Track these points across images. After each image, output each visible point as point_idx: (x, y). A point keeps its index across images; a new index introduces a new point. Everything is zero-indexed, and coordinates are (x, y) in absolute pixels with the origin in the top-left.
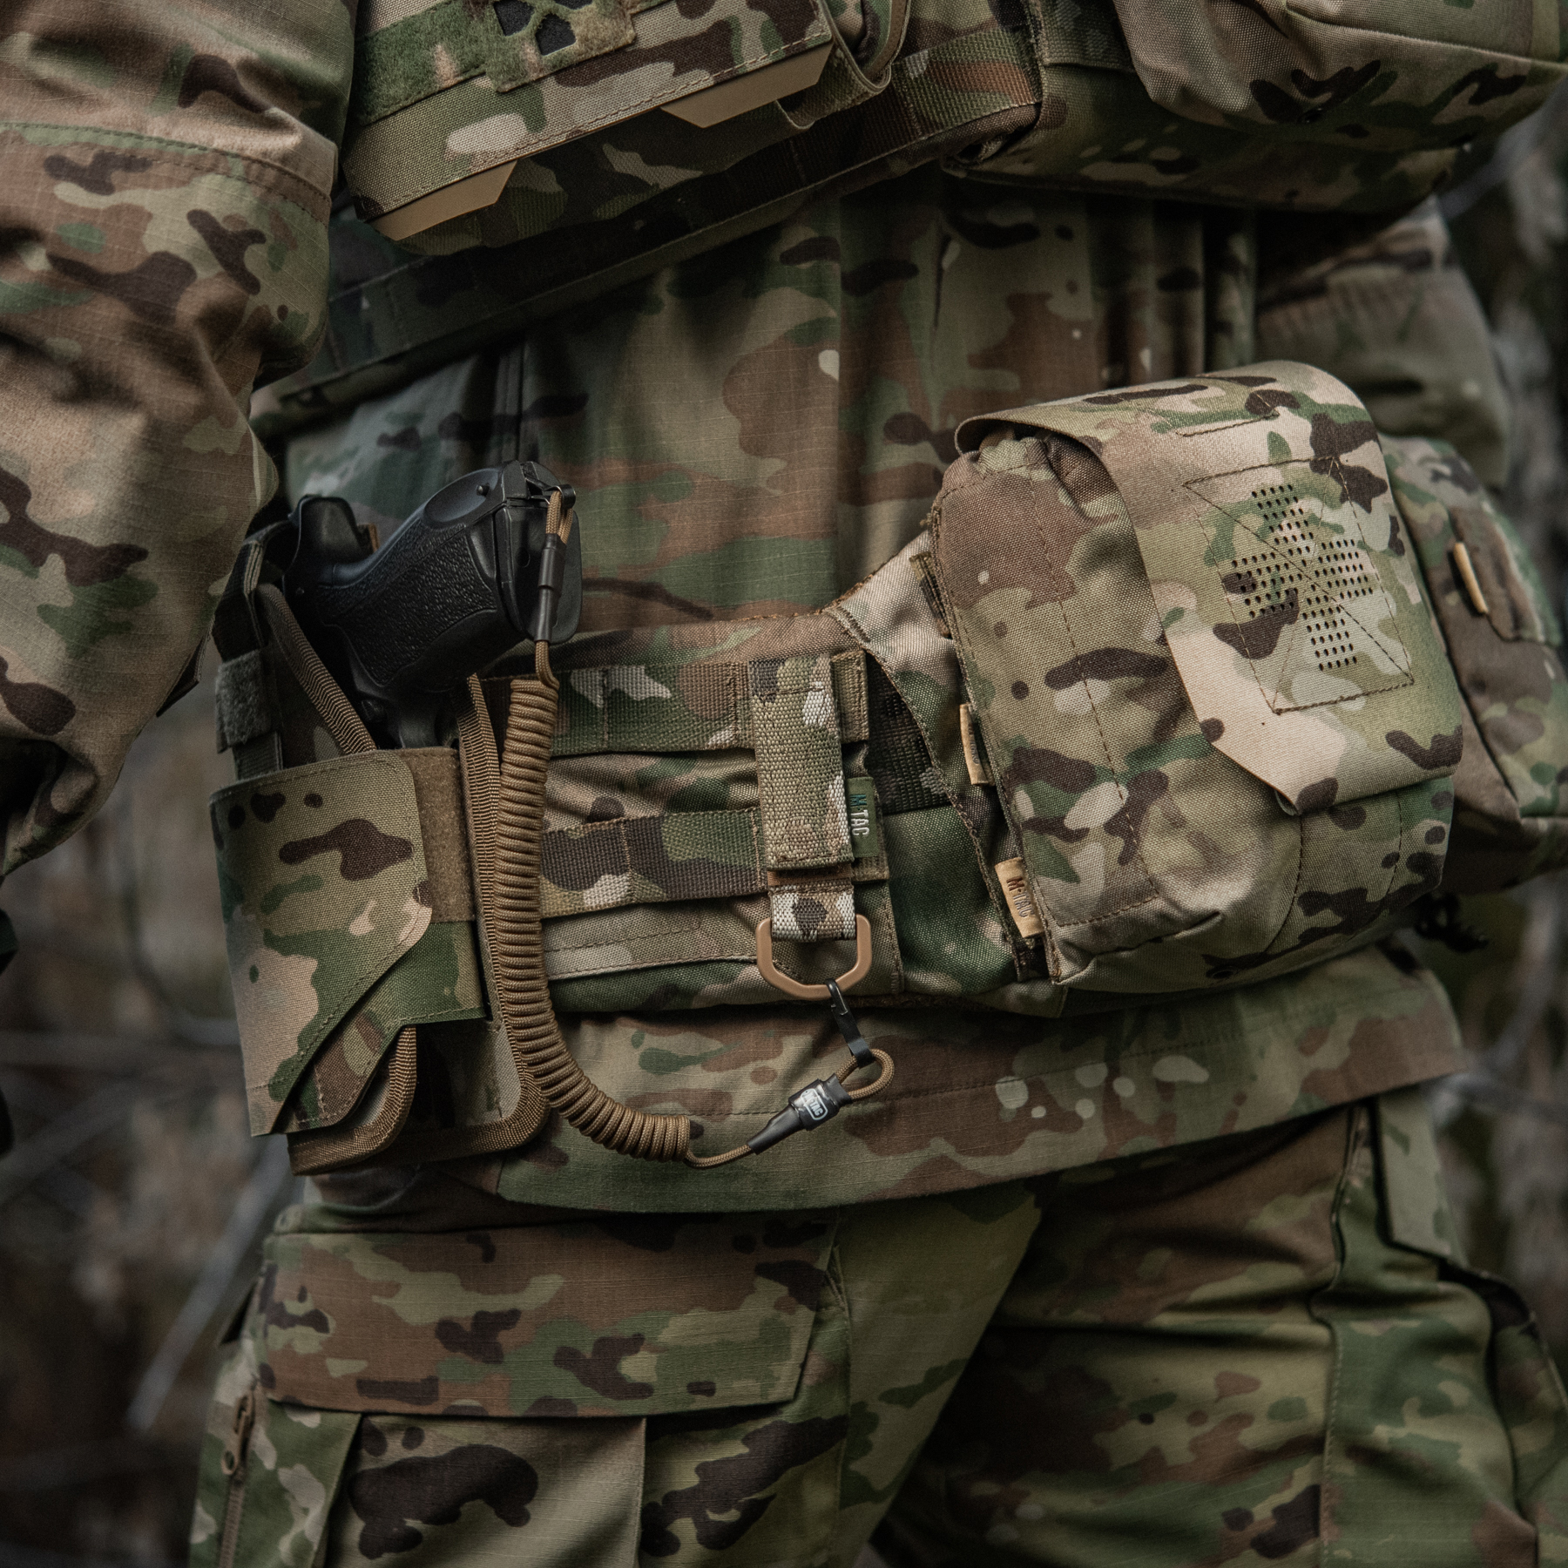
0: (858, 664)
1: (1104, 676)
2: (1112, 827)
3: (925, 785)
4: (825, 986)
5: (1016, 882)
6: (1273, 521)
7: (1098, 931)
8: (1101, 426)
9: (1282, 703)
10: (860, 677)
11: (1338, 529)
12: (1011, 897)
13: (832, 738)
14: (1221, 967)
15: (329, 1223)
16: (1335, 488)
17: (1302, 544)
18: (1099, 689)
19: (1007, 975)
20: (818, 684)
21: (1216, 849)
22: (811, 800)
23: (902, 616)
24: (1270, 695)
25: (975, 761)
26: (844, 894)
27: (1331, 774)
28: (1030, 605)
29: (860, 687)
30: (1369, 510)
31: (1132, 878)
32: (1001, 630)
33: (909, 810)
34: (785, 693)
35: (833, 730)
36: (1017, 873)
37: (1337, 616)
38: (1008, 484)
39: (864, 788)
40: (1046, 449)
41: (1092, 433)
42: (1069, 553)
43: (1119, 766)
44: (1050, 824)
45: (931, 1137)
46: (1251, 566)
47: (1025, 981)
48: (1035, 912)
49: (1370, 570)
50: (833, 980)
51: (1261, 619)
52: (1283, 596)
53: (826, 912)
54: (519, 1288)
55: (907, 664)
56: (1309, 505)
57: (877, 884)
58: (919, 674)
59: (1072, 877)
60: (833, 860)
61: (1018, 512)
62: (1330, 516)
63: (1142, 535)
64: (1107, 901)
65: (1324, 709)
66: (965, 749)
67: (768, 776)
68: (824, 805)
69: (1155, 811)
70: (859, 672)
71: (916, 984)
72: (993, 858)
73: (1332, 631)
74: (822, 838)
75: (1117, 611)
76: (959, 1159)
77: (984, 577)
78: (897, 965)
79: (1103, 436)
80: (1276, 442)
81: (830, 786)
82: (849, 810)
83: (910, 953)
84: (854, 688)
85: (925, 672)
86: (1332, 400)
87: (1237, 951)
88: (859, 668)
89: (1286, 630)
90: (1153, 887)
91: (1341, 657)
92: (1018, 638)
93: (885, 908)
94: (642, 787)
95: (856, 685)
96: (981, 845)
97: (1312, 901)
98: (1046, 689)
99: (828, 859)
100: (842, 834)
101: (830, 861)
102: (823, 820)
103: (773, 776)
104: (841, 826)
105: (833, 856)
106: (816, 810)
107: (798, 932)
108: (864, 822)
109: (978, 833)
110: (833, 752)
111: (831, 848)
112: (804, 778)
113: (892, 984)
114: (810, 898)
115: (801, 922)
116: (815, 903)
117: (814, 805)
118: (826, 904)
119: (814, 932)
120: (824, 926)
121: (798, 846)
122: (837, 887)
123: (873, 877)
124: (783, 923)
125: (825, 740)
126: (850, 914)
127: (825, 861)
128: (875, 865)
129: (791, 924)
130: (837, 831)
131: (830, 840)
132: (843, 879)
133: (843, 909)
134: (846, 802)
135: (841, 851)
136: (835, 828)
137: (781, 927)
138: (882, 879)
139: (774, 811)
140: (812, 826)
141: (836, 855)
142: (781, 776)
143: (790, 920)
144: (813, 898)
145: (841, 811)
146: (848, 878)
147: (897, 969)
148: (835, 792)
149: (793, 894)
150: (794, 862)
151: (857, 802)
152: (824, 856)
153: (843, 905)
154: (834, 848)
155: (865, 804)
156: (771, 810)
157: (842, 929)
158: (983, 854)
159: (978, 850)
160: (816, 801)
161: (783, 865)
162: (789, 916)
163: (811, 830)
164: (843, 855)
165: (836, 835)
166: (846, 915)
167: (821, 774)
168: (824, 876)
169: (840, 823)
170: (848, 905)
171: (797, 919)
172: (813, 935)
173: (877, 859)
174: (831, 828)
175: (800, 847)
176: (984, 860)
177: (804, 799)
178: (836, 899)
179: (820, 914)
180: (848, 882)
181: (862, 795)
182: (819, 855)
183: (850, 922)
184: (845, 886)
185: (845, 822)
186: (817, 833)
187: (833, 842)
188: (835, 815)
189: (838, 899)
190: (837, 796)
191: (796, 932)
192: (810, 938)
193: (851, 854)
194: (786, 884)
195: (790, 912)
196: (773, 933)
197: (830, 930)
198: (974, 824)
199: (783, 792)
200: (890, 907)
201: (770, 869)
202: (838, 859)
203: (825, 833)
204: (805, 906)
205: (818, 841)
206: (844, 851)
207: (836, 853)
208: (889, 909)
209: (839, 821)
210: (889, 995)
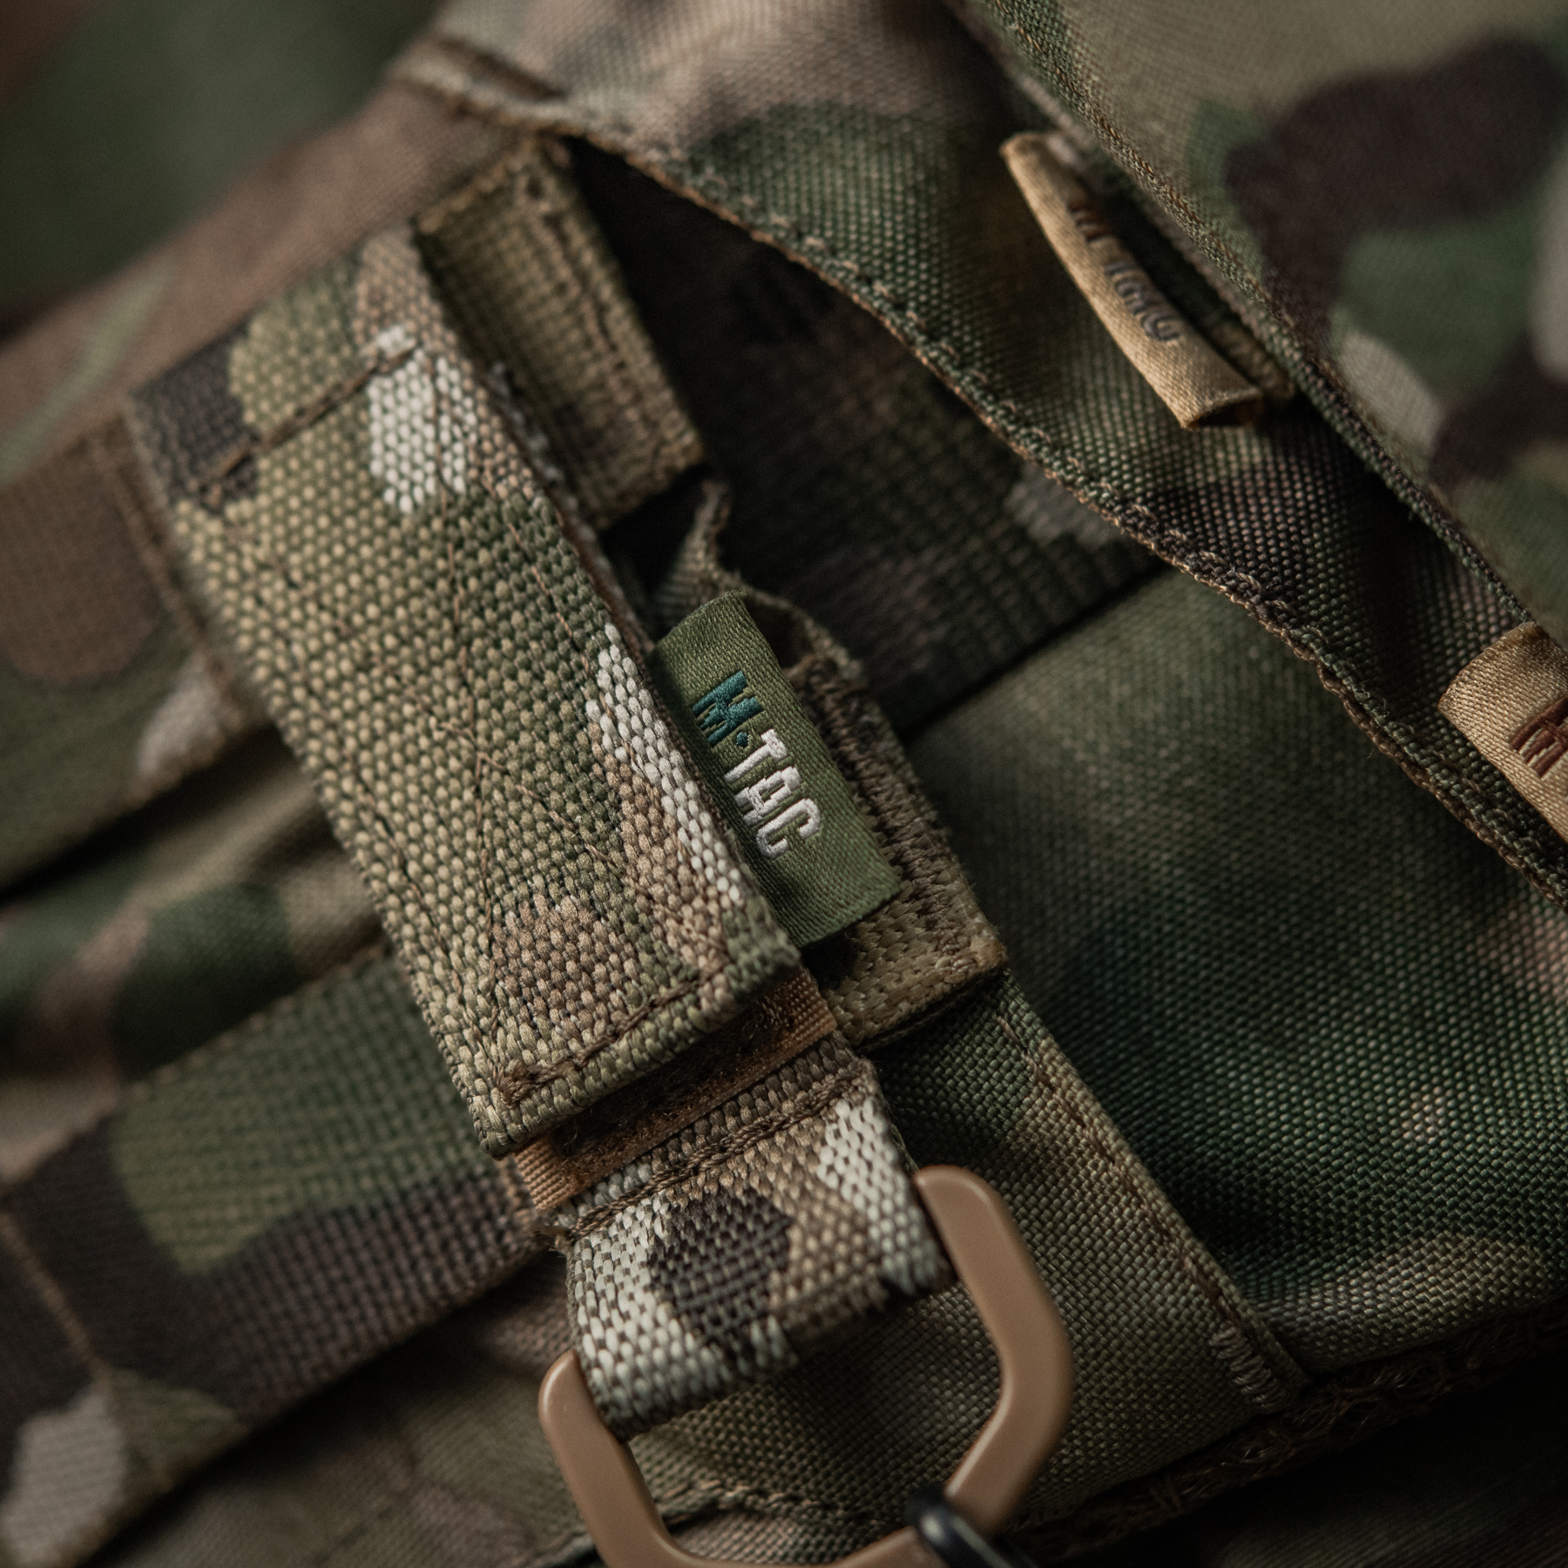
0: (535, 191)
3: (1045, 527)
4: (909, 1535)
10: (563, 239)
13: (521, 515)
20: (391, 340)
22: (541, 799)
25: (1156, 334)
26: (842, 1109)
29: (583, 277)
33: (1019, 658)
34: (287, 433)
36: (1543, 689)
44: (1510, 407)
50: (934, 1496)
53: (787, 1222)
55: (718, 99)
57: (965, 1004)
58: (786, 113)
60: (715, 994)
66: (1099, 305)
67: (347, 785)
68: (596, 794)
70: (553, 221)
72: (1411, 679)
74: (639, 927)
78: (1215, 1294)
81: (592, 707)
82: (701, 767)
84: (561, 289)
85: (807, 95)
88: (545, 207)
95: (564, 273)
96: (1331, 647)
99: (697, 1003)
100: (710, 872)
101: (704, 1003)
102: (615, 855)
103: (367, 774)
104: (696, 845)
105: (710, 979)
106: (576, 828)
107: (698, 1359)
108: (780, 784)
109: (1296, 607)
110: (547, 569)
111: (687, 952)
112: (481, 725)
113: (1240, 1380)
114: (713, 1189)
115: (700, 1310)
116: (735, 1202)
117: (561, 810)
118: (782, 1186)
119: (764, 1329)
120: (799, 1284)
121: (561, 1005)
122: (800, 1096)
123: (939, 986)
124: (627, 1350)
125: (500, 537)
126: (888, 1188)
127: (684, 1016)
128: (920, 931)
129: (661, 1335)
130: (683, 872)
131: (671, 923)
132: (803, 1055)
133: (851, 1179)
134: (673, 741)
135: (732, 944)
136: (672, 864)
137: (622, 1370)
138: (977, 977)
139: (424, 909)
140: (584, 896)
141: (721, 970)
142: (397, 759)
143: (646, 1322)
144: (726, 1182)
145: (666, 784)
146: (828, 1038)
147: (1221, 1310)
148: (615, 722)
149: (645, 1202)
150: (572, 1076)
151: (718, 720)
152: (677, 998)
153: (846, 1161)
154: (701, 947)
155: (756, 710)
156: (410, 909)
157: (878, 1260)
158: (1357, 682)
159: (1329, 674)
160: (560, 790)
161: (542, 1108)
162: (642, 1309)
163: (585, 917)
164: (744, 958)
165: (685, 891)
166: (873, 1195)
167: (539, 677)
168: (730, 1076)
169: (682, 834)
170: (867, 1153)
171: (682, 1305)
172: (768, 1340)
173: (918, 905)
174: (658, 872)
175: (570, 1007)
176: (1377, 704)
177: (513, 806)
178: (817, 1147)
179: (767, 1242)
180: (831, 1056)
181: (732, 681)
182: (653, 1005)
183: (901, 1219)
184: (830, 1079)
185: (706, 819)
186: (611, 916)
187: (687, 924)
188: (653, 814)
189: (824, 1143)
190: (633, 734)
191: (691, 1363)
192: (761, 1360)
193: (782, 938)
194: (607, 1180)
195: (646, 1289)
196: (604, 1408)
197: (829, 1291)
198: (1263, 582)
199: (428, 820)
200: (1066, 1074)
201: (513, 1145)
202: (734, 984)
203: (641, 900)
204: (699, 1235)
205: (628, 948)
206: (743, 937)
207: (715, 965)
208: (1070, 1085)
209: (678, 826)
210: (1261, 1422)
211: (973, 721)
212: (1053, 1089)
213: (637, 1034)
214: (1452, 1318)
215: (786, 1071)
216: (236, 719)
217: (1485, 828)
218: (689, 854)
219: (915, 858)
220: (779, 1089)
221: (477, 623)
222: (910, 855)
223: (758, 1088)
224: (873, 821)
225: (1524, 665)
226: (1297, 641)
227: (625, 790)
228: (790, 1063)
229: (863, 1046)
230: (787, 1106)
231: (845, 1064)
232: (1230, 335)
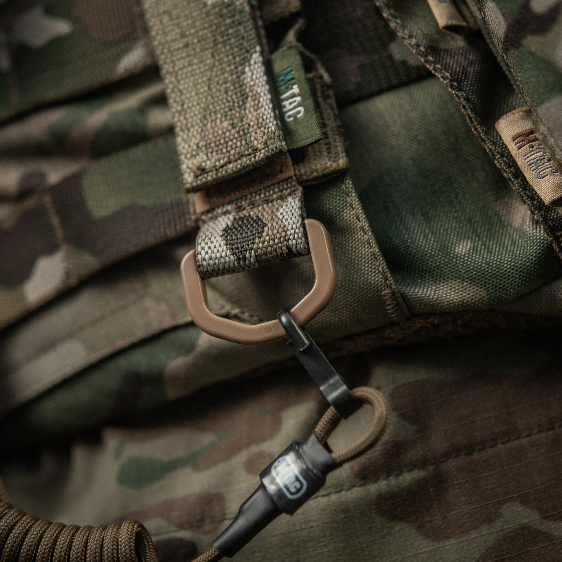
4: (277, 321)
13: (241, 12)
22: (226, 92)
26: (290, 199)
33: (381, 92)
45: (502, 503)
57: (333, 178)
71: (421, 301)
74: (245, 133)
76: (546, 526)
78: (386, 279)
81: (247, 69)
96: (467, 100)
99: (255, 157)
100: (268, 121)
101: (257, 158)
102: (243, 112)
103: (179, 77)
104: (266, 113)
105: (260, 151)
106: (234, 102)
107: (229, 258)
108: (295, 101)
109: (459, 86)
110: (245, 28)
111: (256, 142)
112: (215, 69)
113: (388, 308)
114: (247, 215)
115: (233, 245)
116: (252, 219)
117: (231, 97)
118: (266, 216)
119: (250, 253)
120: (263, 243)
121: (217, 151)
122: (280, 194)
123: (327, 170)
124: (210, 251)
125: (233, 16)
126: (296, 221)
127: (250, 160)
128: (326, 154)
129: (221, 249)
130: (260, 120)
131: (253, 134)
132: (283, 181)
133: (286, 217)
134: (268, 82)
135: (269, 142)
136: (258, 117)
137: (207, 257)
138: (339, 170)
139: (186, 118)
140: (231, 122)
141: (264, 149)
142: (189, 75)
143: (217, 245)
144: (252, 213)
145: (262, 94)
146: (291, 178)
147: (387, 284)
148: (253, 74)
149: (228, 216)
150: (214, 172)
151: (282, 80)
152: (249, 155)
153: (287, 212)
154: (260, 141)
155: (293, 79)
156: (182, 118)
157: (288, 240)
158: (472, 111)
159: (464, 107)
160: (232, 91)
161: (204, 180)
162: (217, 241)
163: (230, 128)
164: (271, 147)
165: (260, 125)
166: (291, 222)
167: (234, 58)
168: (260, 183)
169: (263, 109)
170: (293, 211)
171: (229, 242)
172: (251, 257)
173: (327, 146)
174: (254, 119)
175: (219, 152)
176: (476, 119)
177: (218, 94)
178: (280, 208)
179: (258, 229)
180: (291, 183)
181: (289, 69)
182: (242, 156)
183: (297, 230)
184: (289, 191)
185: (271, 106)
186: (237, 129)
187: (258, 134)
188: (256, 102)
189: (282, 207)
190: (257, 78)
191: (227, 259)
192: (247, 262)
193: (284, 143)
194: (218, 207)
195: (220, 236)
196: (199, 266)
197: (271, 246)
198: (452, 77)
199: (193, 93)
200: (358, 205)
201: (194, 190)
202: (266, 153)
203: (247, 126)
204: (239, 225)
205: (240, 139)
206: (272, 141)
207: (263, 147)
208: (358, 208)
209: (262, 106)
210: (393, 324)
212: (353, 209)
213: (236, 164)
214: (455, 305)
215: (277, 186)
216: (149, 61)
217: (499, 163)
218: (264, 114)
219: (330, 133)
220: (274, 190)
221: (221, 40)
222: (329, 132)
223: (268, 189)
224: (321, 121)
225: (522, 118)
226: (457, 95)
227: (250, 94)
228: (278, 183)
229: (300, 183)
230: (275, 196)
231: (294, 186)
232: (463, 8)
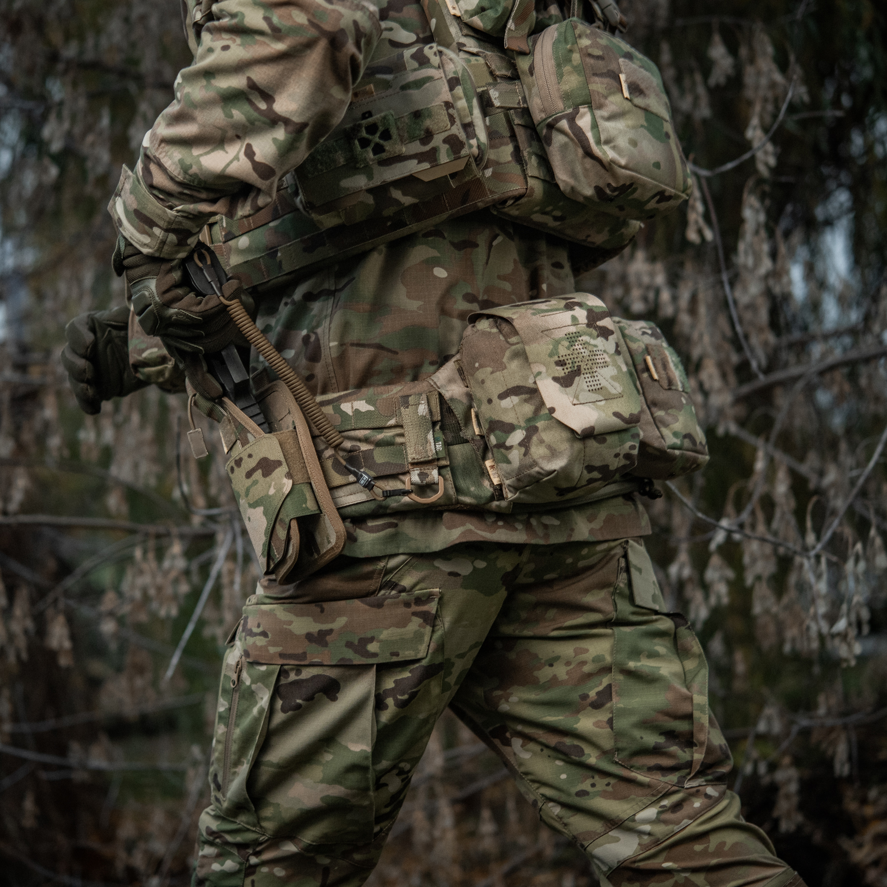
0: (436, 396)
1: (516, 394)
2: (521, 444)
3: (461, 436)
4: (429, 499)
5: (492, 467)
6: (572, 343)
7: (519, 480)
8: (514, 313)
9: (575, 402)
11: (595, 346)
12: (491, 472)
13: (428, 419)
14: (561, 492)
15: (268, 601)
16: (595, 333)
17: (582, 351)
18: (515, 399)
19: (492, 498)
20: (423, 402)
21: (555, 450)
22: (422, 440)
23: (451, 381)
24: (571, 399)
25: (477, 427)
26: (435, 470)
27: (592, 424)
28: (492, 373)
30: (607, 339)
31: (528, 461)
32: (483, 382)
33: (456, 444)
34: (412, 405)
35: (428, 417)
36: (493, 464)
37: (595, 374)
38: (484, 333)
39: (440, 435)
40: (496, 322)
41: (510, 316)
42: (504, 355)
43: (523, 424)
44: (501, 445)
46: (564, 358)
47: (498, 501)
48: (499, 476)
49: (608, 359)
50: (431, 497)
51: (568, 375)
52: (576, 368)
53: (429, 476)
54: (334, 621)
55: (453, 396)
56: (585, 338)
57: (445, 467)
58: (457, 399)
59: (508, 462)
60: (431, 458)
61: (487, 343)
62: (593, 342)
63: (527, 348)
64: (521, 468)
65: (590, 404)
66: (474, 423)
67: (408, 434)
68: (427, 441)
69: (535, 438)
70: (437, 400)
71: (461, 500)
72: (484, 458)
73: (593, 379)
74: (426, 452)
75: (520, 374)
77: (477, 365)
78: (453, 494)
79: (514, 317)
80: (574, 318)
81: (428, 435)
82: (435, 443)
83: (458, 490)
85: (459, 398)
86: (594, 304)
87: (564, 485)
89: (577, 379)
90: (535, 463)
91: (596, 387)
92: (488, 384)
93: (449, 476)
94: (366, 440)
95: (436, 403)
96: (480, 455)
97: (590, 468)
98: (498, 400)
99: (428, 458)
102: (426, 446)
106: (424, 442)
108: (440, 446)
111: (429, 455)
112: (419, 433)
120: (428, 480)
121: (418, 455)
128: (444, 460)
135: (432, 455)
136: (430, 448)
138: (447, 465)
139: (410, 442)
145: (432, 442)
146: (436, 465)
150: (417, 459)
151: (437, 440)
155: (440, 440)
161: (413, 461)
163: (422, 449)
165: (430, 450)
167: (425, 431)
169: (431, 446)
173: (446, 458)
177: (419, 439)
182: (425, 457)
184: (435, 468)
185: (434, 446)
186: (425, 450)
188: (430, 444)
190: (430, 438)
194: (416, 468)
201: (410, 462)
210: (452, 504)
211: (451, 447)
213: (422, 459)
218: (432, 448)
219: (446, 455)
220: (432, 467)
221: (421, 425)
230: (431, 469)
231: (437, 467)
